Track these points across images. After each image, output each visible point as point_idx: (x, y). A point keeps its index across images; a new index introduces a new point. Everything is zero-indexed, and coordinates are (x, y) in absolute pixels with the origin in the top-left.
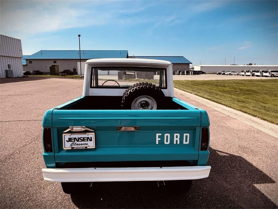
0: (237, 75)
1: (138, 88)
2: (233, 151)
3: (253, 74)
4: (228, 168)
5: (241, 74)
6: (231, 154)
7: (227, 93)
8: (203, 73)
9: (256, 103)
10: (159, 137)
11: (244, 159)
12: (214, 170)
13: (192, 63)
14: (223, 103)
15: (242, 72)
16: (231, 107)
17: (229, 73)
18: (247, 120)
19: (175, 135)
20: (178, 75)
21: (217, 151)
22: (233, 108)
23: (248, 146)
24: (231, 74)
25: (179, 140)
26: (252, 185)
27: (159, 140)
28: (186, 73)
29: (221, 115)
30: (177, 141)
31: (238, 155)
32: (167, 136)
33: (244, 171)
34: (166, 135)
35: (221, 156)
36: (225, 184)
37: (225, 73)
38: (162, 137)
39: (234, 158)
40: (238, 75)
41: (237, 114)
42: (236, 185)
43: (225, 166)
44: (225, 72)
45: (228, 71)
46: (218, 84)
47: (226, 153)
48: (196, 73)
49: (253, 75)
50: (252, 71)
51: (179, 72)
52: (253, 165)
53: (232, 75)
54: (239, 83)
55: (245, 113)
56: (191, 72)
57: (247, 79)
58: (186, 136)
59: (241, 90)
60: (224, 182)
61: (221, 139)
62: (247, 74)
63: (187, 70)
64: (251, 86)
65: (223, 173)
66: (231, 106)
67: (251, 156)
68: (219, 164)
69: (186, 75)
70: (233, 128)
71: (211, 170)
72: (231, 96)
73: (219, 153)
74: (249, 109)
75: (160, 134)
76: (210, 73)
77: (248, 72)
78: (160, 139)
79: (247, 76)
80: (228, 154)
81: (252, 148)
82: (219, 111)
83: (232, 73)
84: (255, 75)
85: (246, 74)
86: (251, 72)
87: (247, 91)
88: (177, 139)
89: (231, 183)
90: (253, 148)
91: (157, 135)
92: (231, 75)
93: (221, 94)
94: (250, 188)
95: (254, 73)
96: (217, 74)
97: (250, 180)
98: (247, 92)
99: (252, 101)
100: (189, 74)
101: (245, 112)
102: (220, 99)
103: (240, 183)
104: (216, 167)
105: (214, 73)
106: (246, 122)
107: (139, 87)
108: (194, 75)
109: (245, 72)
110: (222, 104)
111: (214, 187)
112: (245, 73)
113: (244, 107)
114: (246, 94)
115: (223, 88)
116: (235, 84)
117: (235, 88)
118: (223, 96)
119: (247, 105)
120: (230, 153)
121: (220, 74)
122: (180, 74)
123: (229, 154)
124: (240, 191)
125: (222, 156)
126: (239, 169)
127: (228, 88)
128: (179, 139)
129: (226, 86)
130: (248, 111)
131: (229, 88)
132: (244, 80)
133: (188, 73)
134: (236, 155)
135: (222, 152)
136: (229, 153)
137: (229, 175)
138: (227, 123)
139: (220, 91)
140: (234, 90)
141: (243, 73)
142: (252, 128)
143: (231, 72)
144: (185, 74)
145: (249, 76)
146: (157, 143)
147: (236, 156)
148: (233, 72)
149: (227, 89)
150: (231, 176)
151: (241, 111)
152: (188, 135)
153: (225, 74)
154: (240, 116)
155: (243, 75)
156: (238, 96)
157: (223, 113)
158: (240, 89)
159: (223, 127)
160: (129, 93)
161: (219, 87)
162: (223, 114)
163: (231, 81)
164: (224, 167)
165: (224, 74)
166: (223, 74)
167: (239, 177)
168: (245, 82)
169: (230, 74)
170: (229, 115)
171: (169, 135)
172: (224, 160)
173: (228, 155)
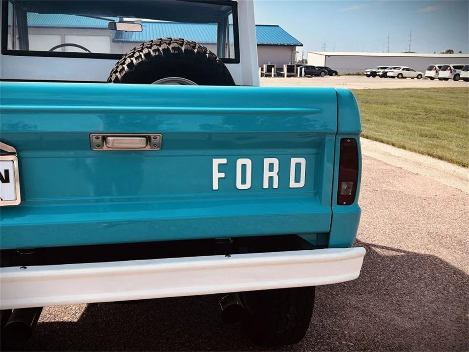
0: (417, 77)
1: (154, 51)
2: (414, 245)
3: (455, 76)
4: (403, 284)
5: (426, 75)
6: (408, 252)
7: (392, 118)
8: (331, 73)
9: (465, 140)
10: (221, 168)
11: (442, 261)
12: (369, 289)
13: (302, 45)
14: (385, 138)
15: (431, 68)
16: (404, 148)
17: (397, 72)
18: (446, 177)
19: (267, 161)
20: (266, 76)
21: (375, 246)
22: (410, 150)
23: (450, 233)
24: (401, 74)
25: (277, 177)
26: (465, 316)
27: (219, 179)
28: (288, 72)
29: (381, 167)
30: (271, 178)
31: (428, 253)
32: (244, 167)
33: (444, 288)
34: (240, 162)
35: (383, 258)
36: (398, 320)
37: (387, 72)
38: (228, 169)
39: (417, 260)
40: (419, 77)
41: (420, 164)
42: (424, 319)
43: (394, 278)
44: (386, 70)
45: (394, 68)
46: (371, 98)
47: (398, 250)
48: (313, 72)
49: (456, 78)
50: (454, 67)
51: (269, 70)
52: (464, 273)
53: (406, 78)
54: (422, 95)
55: (440, 161)
56: (301, 69)
57: (442, 87)
58: (296, 164)
59: (427, 111)
60: (394, 316)
61: (383, 220)
62: (443, 74)
63: (290, 64)
64: (451, 103)
65: (390, 296)
66: (406, 145)
67: (460, 253)
68: (380, 276)
69: (288, 76)
70: (411, 194)
71: (364, 257)
72: (403, 124)
73: (378, 250)
74: (450, 150)
75: (224, 161)
76: (349, 75)
77: (445, 68)
78: (223, 175)
79: (440, 79)
80: (401, 251)
81: (460, 237)
82: (375, 159)
83: (405, 73)
84: (461, 76)
85: (440, 76)
86: (450, 69)
87: (443, 113)
88: (271, 174)
89: (411, 316)
90: (463, 237)
91: (216, 162)
92: (403, 77)
93: (378, 120)
94: (460, 323)
95: (458, 71)
96: (368, 76)
97: (458, 307)
98: (443, 116)
99: (456, 135)
100: (293, 76)
101: (441, 158)
102: (376, 131)
103: (435, 313)
104: (372, 283)
105: (358, 74)
106: (443, 181)
107: (158, 50)
108: (309, 77)
109: (438, 68)
110: (382, 141)
111: (370, 327)
112: (437, 72)
113: (436, 146)
114: (439, 120)
115: (383, 106)
116: (411, 99)
117: (415, 108)
118: (384, 124)
119: (445, 143)
120: (407, 250)
121: (374, 74)
122: (271, 76)
123: (404, 252)
124: (437, 333)
125: (387, 257)
126: (432, 284)
127: (395, 106)
128: (278, 174)
129: (391, 104)
130: (447, 155)
131: (398, 107)
132: (434, 88)
133: (292, 71)
134: (423, 252)
135: (388, 248)
136: (404, 249)
137: (407, 298)
138: (396, 183)
139: (377, 114)
140: (411, 111)
141: (432, 73)
142: (459, 192)
143: (403, 69)
144: (282, 75)
145: (446, 79)
146: (215, 186)
147: (422, 255)
148: (407, 70)
149: (394, 108)
150: (412, 300)
151: (429, 155)
152: (303, 161)
153: (388, 74)
154: (430, 168)
155: (432, 78)
156: (420, 125)
157: (385, 161)
158: (425, 109)
159: (386, 193)
160: (126, 68)
161: (373, 105)
162: (386, 164)
163: (403, 92)
164: (393, 280)
165: (384, 75)
166: (381, 76)
167: (432, 302)
168: (437, 94)
169: (401, 76)
170: (401, 166)
171: (248, 162)
172: (392, 266)
173: (403, 254)
